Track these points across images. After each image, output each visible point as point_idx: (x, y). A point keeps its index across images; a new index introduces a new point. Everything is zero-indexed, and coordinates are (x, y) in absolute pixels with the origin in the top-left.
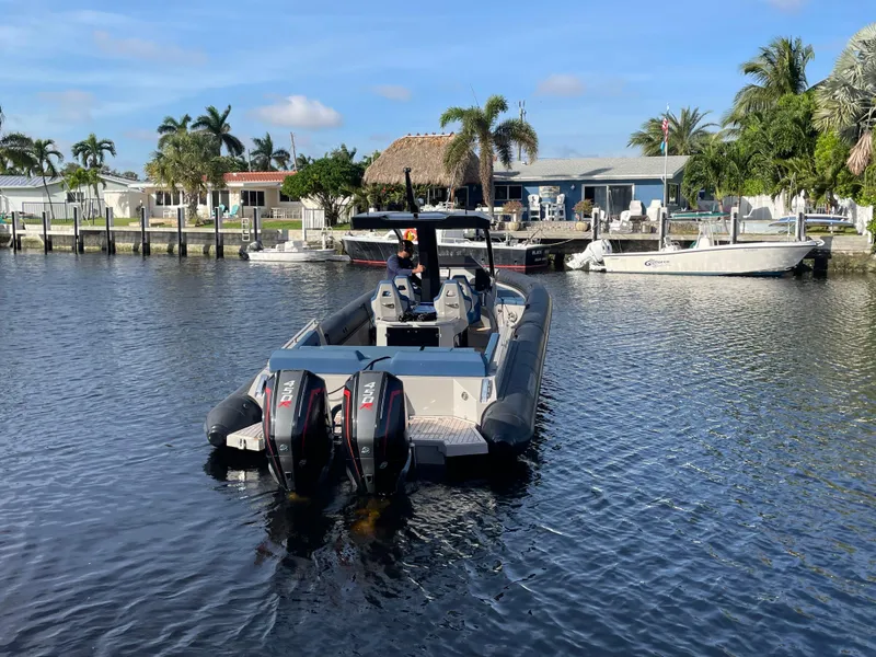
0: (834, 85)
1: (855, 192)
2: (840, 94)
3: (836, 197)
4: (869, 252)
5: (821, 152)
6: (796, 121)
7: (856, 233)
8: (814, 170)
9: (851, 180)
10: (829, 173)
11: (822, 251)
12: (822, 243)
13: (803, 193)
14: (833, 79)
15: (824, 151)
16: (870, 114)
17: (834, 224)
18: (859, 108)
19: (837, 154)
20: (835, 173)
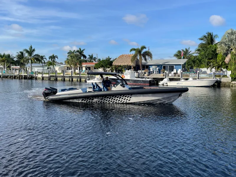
0: (221, 43)
1: (227, 67)
2: (223, 45)
3: (222, 69)
4: (230, 81)
5: (218, 58)
6: (212, 51)
7: (227, 77)
8: (217, 62)
9: (225, 65)
10: (220, 63)
11: (219, 81)
12: (219, 79)
13: (214, 68)
14: (221, 41)
15: (219, 58)
16: (230, 49)
17: (222, 75)
18: (227, 48)
19: (222, 59)
20: (222, 63)
